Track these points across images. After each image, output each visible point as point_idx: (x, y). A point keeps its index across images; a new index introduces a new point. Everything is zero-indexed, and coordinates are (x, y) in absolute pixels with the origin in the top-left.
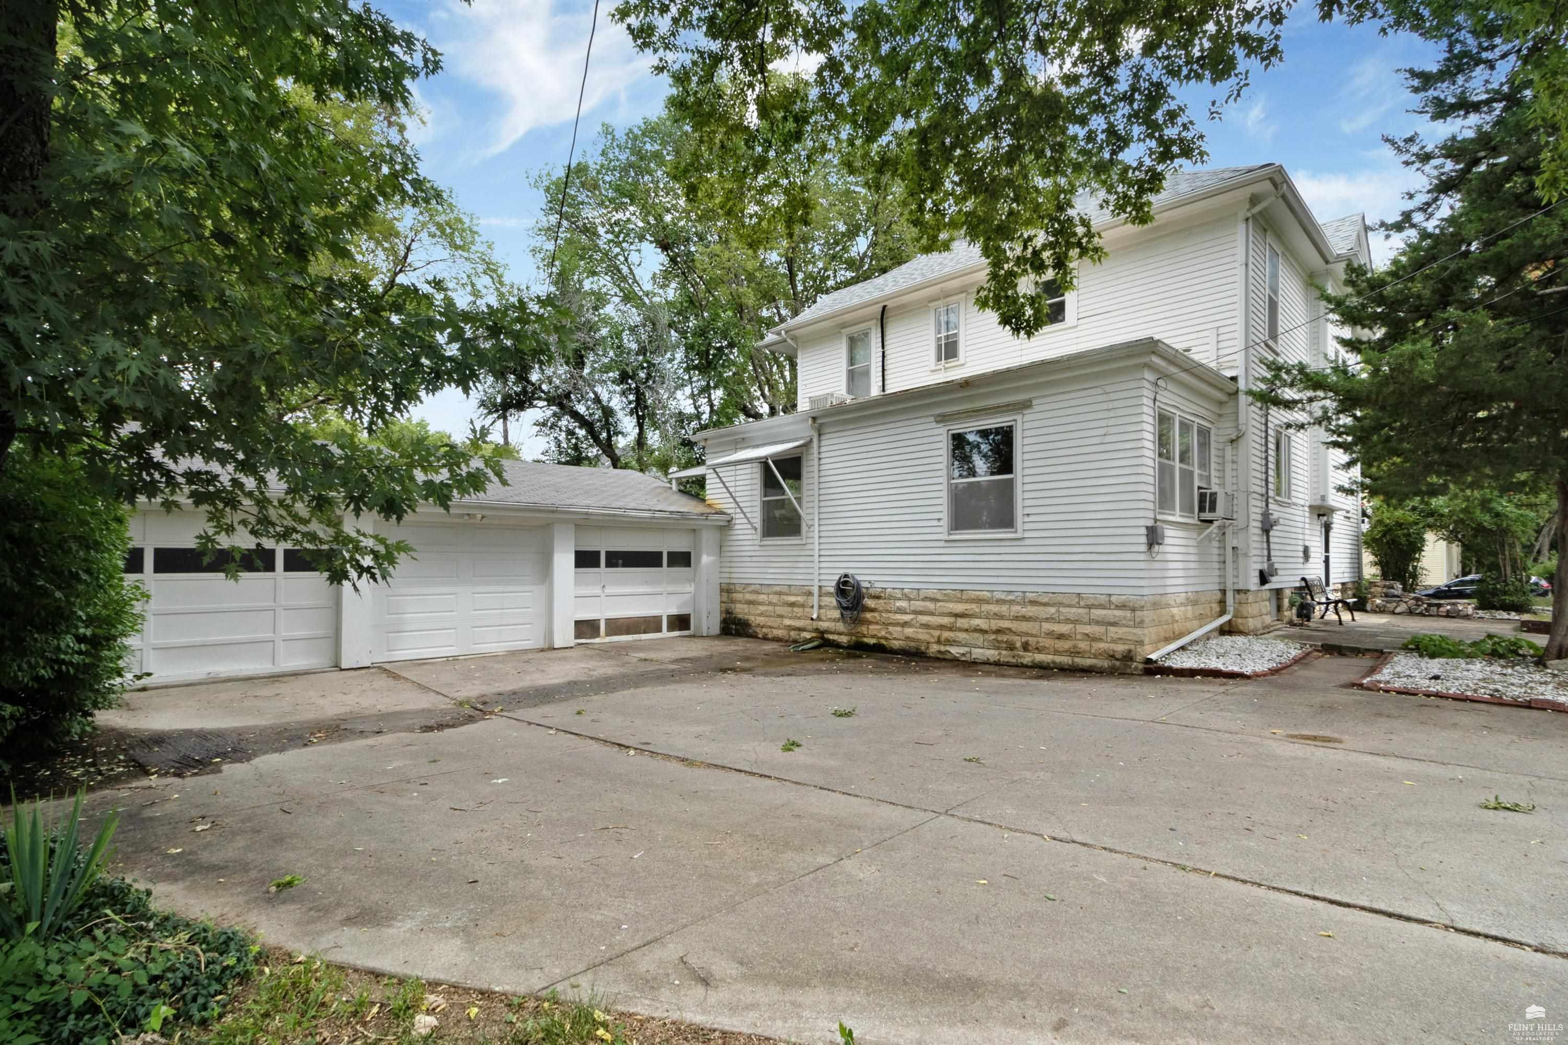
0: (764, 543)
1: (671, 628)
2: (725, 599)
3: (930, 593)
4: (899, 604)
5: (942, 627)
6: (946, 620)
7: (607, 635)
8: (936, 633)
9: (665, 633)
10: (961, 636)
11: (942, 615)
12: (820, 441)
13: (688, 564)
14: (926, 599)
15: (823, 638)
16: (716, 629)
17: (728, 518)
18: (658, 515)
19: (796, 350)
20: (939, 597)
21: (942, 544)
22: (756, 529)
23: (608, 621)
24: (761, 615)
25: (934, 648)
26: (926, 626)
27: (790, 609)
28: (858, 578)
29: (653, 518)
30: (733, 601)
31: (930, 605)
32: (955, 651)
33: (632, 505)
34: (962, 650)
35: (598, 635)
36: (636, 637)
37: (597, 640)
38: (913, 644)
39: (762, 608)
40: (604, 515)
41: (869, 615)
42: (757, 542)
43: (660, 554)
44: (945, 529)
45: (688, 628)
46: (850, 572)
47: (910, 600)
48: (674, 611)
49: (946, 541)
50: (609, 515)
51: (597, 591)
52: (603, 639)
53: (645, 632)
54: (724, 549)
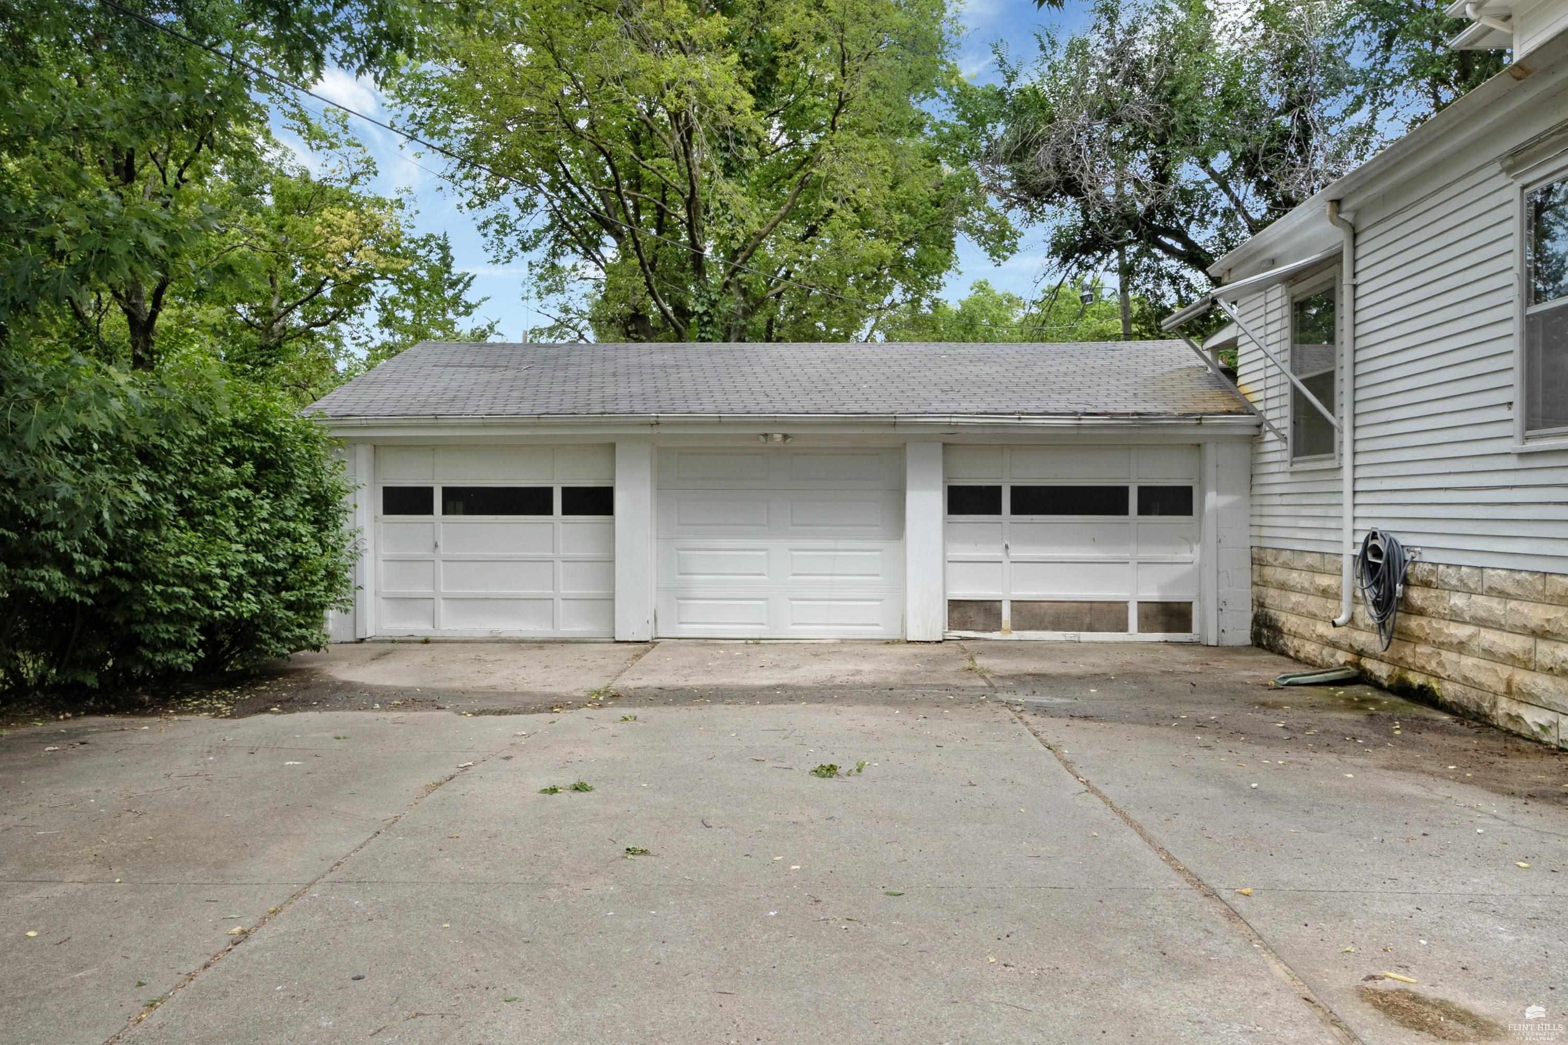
0: (1297, 467)
1: (1144, 626)
2: (1256, 579)
3: (1496, 578)
4: (1458, 601)
5: (1511, 659)
6: (1517, 644)
7: (1016, 627)
8: (1505, 671)
9: (1133, 634)
10: (1541, 683)
11: (1513, 630)
12: (1355, 248)
13: (1187, 509)
14: (1492, 592)
15: (1357, 665)
16: (1244, 636)
17: (1253, 420)
18: (1088, 421)
19: (1511, 36)
20: (1512, 590)
21: (1513, 462)
22: (1285, 439)
23: (1017, 605)
24: (1293, 611)
25: (1504, 706)
26: (1489, 654)
27: (1321, 601)
28: (1402, 540)
29: (1079, 427)
30: (1265, 583)
31: (1496, 606)
32: (1533, 718)
33: (1032, 407)
34: (1545, 717)
35: (998, 627)
36: (1070, 635)
37: (996, 635)
38: (1473, 694)
39: (1295, 598)
40: (982, 426)
41: (1414, 623)
42: (1285, 467)
43: (1123, 492)
44: (1515, 428)
45: (1187, 628)
46: (1381, 526)
47: (1471, 592)
48: (1154, 595)
49: (1522, 455)
50: (992, 426)
51: (997, 552)
52: (1006, 635)
53: (1091, 629)
54: (1257, 480)
